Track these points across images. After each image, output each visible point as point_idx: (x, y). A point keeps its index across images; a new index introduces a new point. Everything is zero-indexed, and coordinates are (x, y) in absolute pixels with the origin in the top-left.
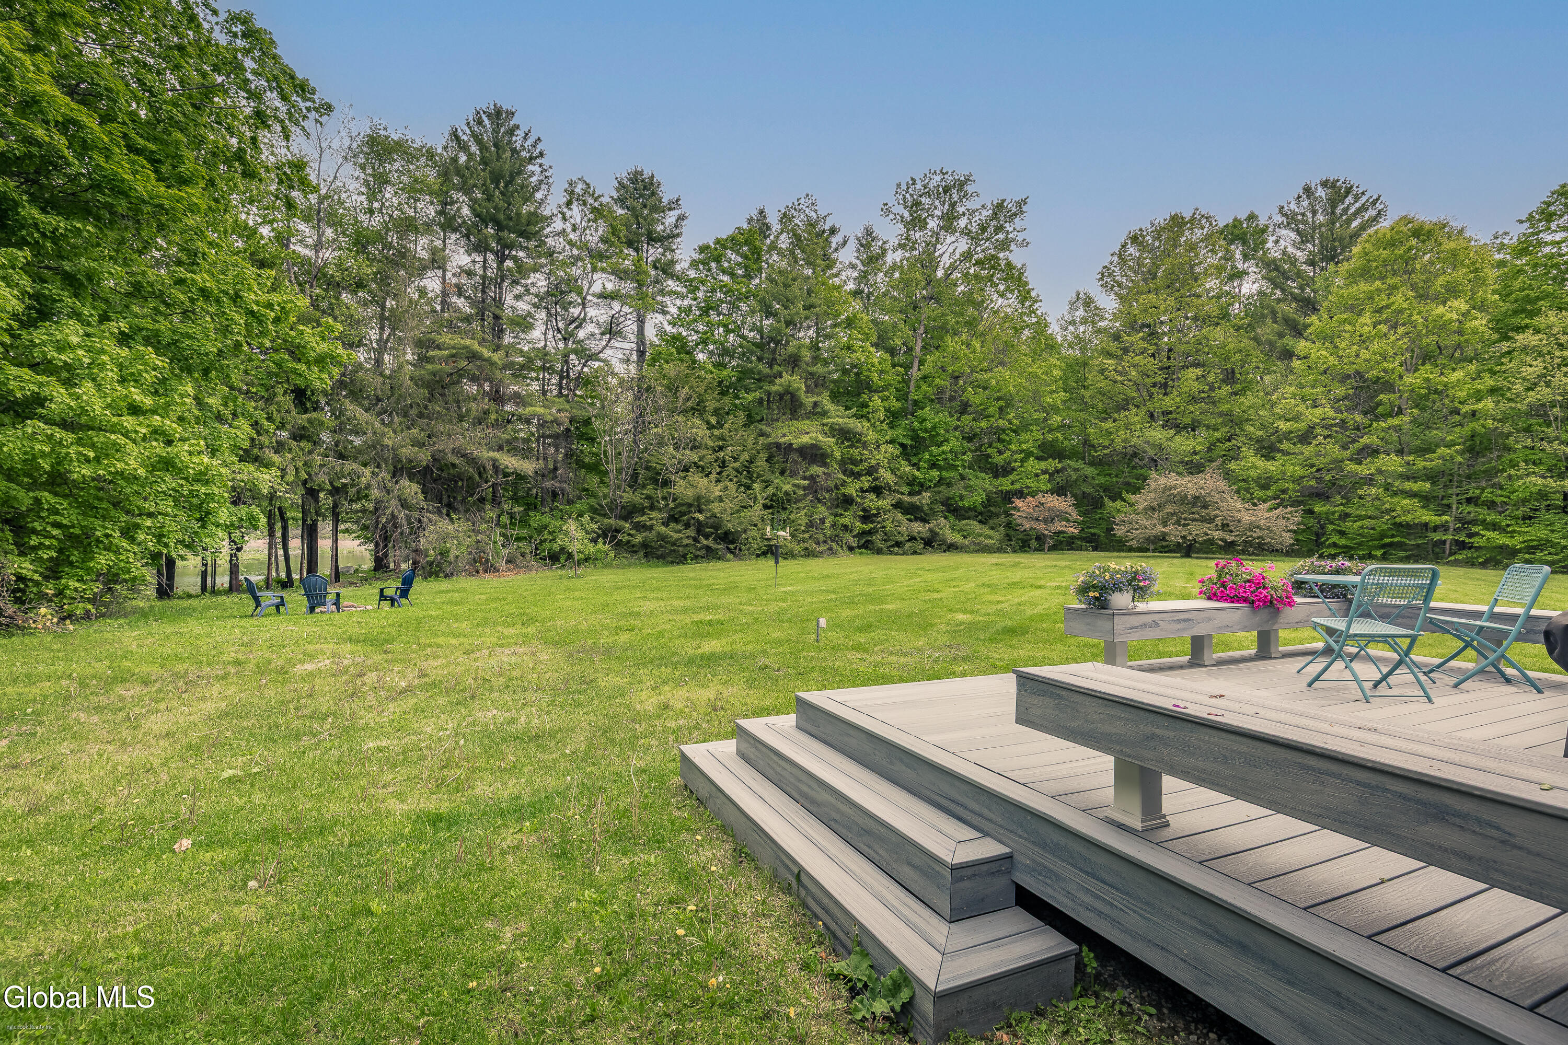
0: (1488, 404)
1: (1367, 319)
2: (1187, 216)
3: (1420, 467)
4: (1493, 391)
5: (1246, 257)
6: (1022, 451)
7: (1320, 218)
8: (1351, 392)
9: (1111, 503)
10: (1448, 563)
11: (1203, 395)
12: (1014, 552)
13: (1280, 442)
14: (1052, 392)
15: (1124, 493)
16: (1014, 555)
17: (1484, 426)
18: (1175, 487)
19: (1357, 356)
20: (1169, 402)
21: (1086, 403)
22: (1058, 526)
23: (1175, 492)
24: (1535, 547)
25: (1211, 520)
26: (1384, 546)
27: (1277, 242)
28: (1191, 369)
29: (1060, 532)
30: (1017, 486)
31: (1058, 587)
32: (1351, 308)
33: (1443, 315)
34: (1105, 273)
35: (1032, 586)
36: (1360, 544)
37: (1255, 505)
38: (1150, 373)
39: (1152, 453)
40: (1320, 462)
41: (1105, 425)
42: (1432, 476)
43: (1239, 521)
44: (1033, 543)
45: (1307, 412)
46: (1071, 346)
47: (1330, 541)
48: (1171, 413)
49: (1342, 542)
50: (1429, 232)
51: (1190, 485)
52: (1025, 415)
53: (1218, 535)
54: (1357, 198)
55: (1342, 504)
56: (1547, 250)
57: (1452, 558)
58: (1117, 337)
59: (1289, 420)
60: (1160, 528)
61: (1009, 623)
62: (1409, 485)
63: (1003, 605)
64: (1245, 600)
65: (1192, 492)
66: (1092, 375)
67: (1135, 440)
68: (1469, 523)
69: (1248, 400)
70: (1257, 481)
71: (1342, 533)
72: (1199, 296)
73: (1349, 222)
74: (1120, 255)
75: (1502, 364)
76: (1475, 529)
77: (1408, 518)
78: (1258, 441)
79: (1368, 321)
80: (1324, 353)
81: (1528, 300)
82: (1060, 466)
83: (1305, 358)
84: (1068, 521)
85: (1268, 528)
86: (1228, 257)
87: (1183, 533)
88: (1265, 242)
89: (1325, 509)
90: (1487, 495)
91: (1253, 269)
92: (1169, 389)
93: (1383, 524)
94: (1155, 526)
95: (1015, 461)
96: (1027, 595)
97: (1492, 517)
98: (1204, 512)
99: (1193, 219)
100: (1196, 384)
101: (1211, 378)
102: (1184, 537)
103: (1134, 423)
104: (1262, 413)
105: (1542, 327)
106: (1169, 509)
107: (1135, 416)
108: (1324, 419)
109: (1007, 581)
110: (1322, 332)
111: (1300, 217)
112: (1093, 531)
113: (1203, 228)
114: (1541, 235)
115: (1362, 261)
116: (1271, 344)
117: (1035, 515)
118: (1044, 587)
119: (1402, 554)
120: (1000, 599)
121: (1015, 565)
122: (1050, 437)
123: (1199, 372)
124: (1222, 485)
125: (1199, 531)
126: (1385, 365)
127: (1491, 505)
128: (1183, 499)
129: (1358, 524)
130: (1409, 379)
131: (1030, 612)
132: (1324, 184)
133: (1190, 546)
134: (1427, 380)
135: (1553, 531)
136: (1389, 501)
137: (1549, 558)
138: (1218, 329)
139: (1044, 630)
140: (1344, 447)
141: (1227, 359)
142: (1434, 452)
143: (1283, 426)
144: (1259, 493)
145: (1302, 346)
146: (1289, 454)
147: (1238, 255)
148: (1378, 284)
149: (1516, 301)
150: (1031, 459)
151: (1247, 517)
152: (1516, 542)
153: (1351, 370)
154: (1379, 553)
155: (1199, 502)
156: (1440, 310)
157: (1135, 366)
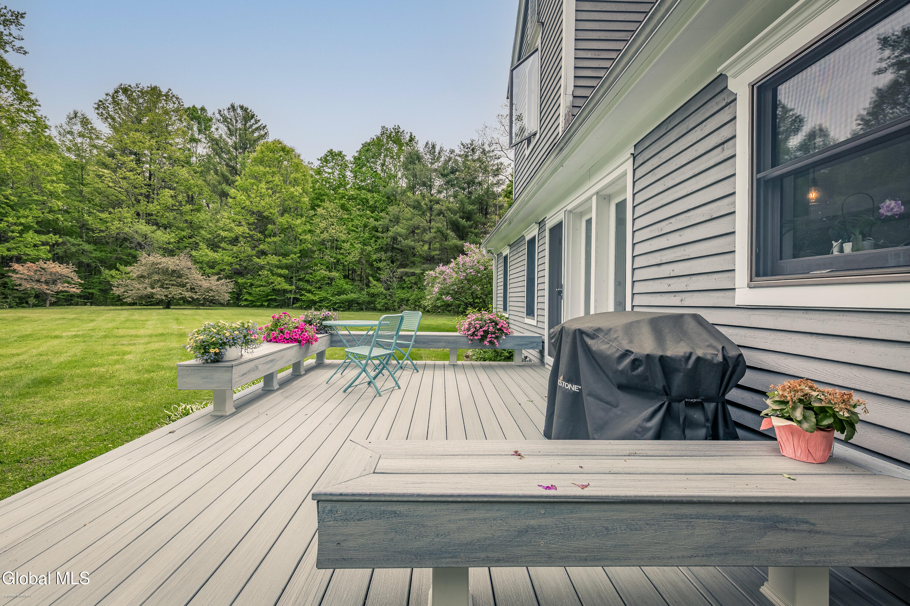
0: (308, 237)
1: (263, 185)
2: (164, 91)
3: (284, 262)
4: (310, 231)
5: (200, 131)
6: (21, 224)
7: (239, 125)
8: (256, 221)
9: (107, 271)
10: (293, 308)
11: (175, 208)
12: (11, 307)
13: (220, 242)
14: (53, 181)
15: (118, 265)
16: (12, 310)
17: (307, 246)
18: (160, 264)
19: (259, 203)
20: (153, 207)
21: (84, 197)
22: (60, 287)
23: (160, 267)
24: (322, 300)
25: (184, 286)
26: (267, 300)
27: (217, 129)
28: (167, 190)
29: (62, 291)
30: (15, 253)
31: (76, 336)
32: (256, 178)
33: (293, 193)
34: (100, 105)
35: (47, 337)
36: (258, 299)
37: (209, 277)
38: (137, 186)
39: (140, 239)
40: (242, 256)
41: (103, 216)
42: (287, 267)
43: (201, 286)
44: (32, 300)
45: (236, 228)
46: (69, 150)
47: (244, 298)
48: (152, 215)
49: (250, 298)
50: (288, 151)
51: (169, 263)
52: (24, 195)
53: (188, 294)
54: (256, 123)
55: (251, 279)
56: (326, 175)
57: (295, 306)
58: (112, 155)
59: (226, 231)
60: (149, 290)
61: (37, 374)
62: (280, 271)
63: (21, 358)
64: (296, 341)
65: (171, 267)
66: (89, 178)
67: (127, 229)
68: (301, 289)
69: (202, 216)
70: (207, 263)
71: (250, 294)
72: (172, 145)
73: (253, 132)
74: (113, 98)
75: (313, 220)
76: (303, 292)
77: (279, 287)
78: (207, 240)
79: (264, 187)
80: (244, 198)
81: (321, 195)
82: (60, 240)
83: (234, 198)
84: (69, 283)
85: (217, 291)
86: (190, 128)
87: (166, 293)
88: (210, 127)
89: (243, 281)
90: (307, 278)
91: (203, 140)
92: (151, 200)
93: (268, 289)
94: (146, 288)
95: (13, 232)
96: (46, 346)
97: (309, 287)
98: (179, 280)
99: (167, 95)
100: (170, 200)
101: (180, 198)
102: (166, 296)
103: (126, 218)
104: (210, 224)
105: (325, 207)
106: (156, 277)
107: (127, 213)
108: (243, 233)
109: (18, 334)
110: (242, 186)
111: (229, 120)
112: (90, 291)
113: (174, 103)
114: (324, 168)
115: (260, 155)
116: (215, 186)
117: (36, 277)
118: (61, 337)
119: (276, 304)
120: (14, 351)
121: (19, 319)
122: (50, 217)
123: (172, 192)
124: (189, 264)
125: (175, 292)
126: (271, 210)
127: (308, 281)
128: (165, 272)
129: (258, 289)
130: (280, 220)
131: (56, 361)
132: (242, 107)
133: (169, 302)
134: (287, 222)
135: (328, 294)
136: (273, 278)
137: (326, 305)
138: (184, 169)
139: (80, 376)
140: (253, 248)
141: (189, 189)
142: (289, 256)
143: (223, 234)
144: (208, 271)
145: (232, 192)
146: (225, 250)
147: (195, 128)
148: (268, 169)
149: (316, 194)
150: (31, 232)
151: (205, 284)
152: (316, 298)
153: (255, 209)
154: (266, 304)
155: (176, 274)
156: (292, 189)
157: (124, 178)
